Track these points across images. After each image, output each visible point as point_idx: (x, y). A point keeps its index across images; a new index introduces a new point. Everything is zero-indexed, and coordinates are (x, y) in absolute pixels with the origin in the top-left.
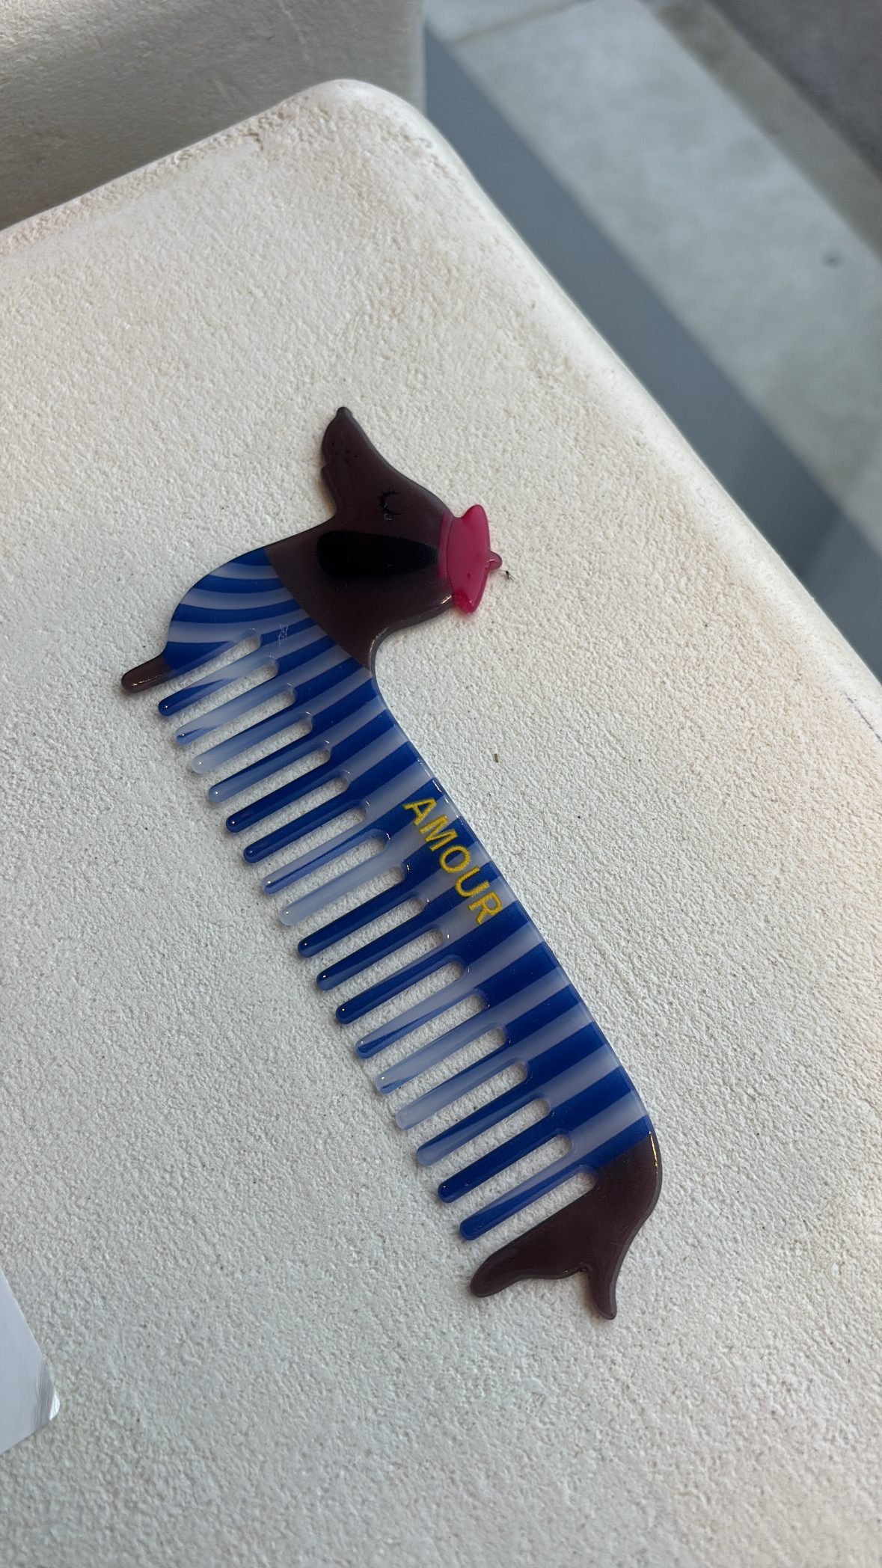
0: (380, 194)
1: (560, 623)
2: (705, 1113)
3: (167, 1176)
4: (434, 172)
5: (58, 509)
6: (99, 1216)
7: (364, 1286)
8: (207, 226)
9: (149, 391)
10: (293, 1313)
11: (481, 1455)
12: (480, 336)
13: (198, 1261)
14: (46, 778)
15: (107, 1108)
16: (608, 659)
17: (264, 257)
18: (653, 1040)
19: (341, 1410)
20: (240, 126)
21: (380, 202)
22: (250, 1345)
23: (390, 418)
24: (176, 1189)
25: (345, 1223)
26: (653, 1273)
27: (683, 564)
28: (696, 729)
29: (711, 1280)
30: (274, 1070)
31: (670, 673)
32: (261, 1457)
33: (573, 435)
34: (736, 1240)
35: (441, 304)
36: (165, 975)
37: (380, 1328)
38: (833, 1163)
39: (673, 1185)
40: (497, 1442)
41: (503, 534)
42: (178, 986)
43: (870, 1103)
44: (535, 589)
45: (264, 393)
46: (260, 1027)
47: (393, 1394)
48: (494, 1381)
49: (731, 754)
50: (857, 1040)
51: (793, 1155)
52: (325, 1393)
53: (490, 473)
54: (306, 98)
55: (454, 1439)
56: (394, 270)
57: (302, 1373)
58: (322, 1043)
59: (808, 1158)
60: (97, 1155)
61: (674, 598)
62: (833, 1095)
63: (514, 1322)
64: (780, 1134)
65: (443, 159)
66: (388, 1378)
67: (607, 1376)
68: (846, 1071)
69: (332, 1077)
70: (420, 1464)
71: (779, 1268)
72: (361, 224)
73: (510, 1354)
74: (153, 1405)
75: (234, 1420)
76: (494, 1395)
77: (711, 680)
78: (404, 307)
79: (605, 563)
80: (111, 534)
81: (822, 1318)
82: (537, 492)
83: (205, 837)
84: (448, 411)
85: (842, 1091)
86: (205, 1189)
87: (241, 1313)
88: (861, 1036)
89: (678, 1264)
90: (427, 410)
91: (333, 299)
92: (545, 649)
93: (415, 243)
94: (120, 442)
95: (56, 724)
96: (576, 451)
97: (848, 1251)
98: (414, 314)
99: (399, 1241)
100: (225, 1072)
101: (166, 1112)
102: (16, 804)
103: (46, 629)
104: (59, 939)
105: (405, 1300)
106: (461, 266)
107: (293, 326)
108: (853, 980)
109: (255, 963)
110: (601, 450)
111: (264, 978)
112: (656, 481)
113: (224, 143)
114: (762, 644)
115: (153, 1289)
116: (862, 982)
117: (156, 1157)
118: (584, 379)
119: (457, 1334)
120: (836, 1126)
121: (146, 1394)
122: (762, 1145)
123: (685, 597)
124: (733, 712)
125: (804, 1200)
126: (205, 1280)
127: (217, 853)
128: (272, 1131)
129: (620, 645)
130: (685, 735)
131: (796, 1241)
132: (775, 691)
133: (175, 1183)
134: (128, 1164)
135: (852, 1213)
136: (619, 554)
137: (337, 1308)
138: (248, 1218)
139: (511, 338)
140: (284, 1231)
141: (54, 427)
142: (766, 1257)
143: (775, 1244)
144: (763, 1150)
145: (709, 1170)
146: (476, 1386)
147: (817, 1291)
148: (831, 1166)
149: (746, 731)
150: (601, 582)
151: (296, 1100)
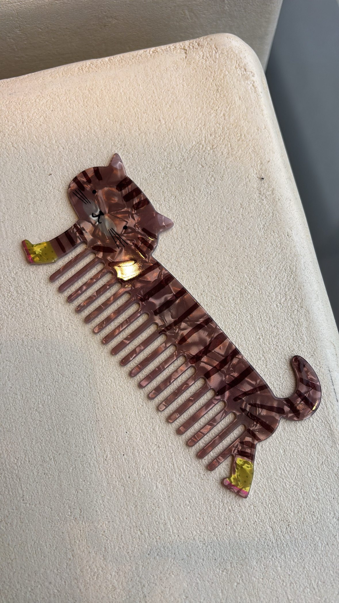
0: (225, 92)
1: (229, 300)
2: (210, 509)
3: (16, 461)
4: (251, 89)
7: (68, 525)
8: (153, 86)
9: (108, 151)
10: (42, 525)
11: (87, 599)
12: (243, 169)
13: (16, 495)
14: (21, 297)
16: (242, 321)
17: (170, 106)
18: (202, 476)
19: (46, 565)
20: (181, 43)
21: (225, 96)
22: (23, 531)
23: (195, 193)
25: (70, 500)
26: (170, 560)
27: (286, 292)
28: (265, 362)
29: (189, 571)
30: (64, 437)
31: (264, 336)
32: (14, 570)
33: (263, 223)
34: (203, 560)
35: (232, 149)
36: (38, 387)
37: (69, 542)
38: (250, 546)
39: (189, 531)
40: (94, 597)
41: (221, 256)
42: (41, 393)
43: (272, 529)
44: (225, 283)
45: (151, 166)
46: (64, 419)
47: (65, 567)
48: (101, 576)
49: (274, 376)
50: (277, 504)
51: (236, 537)
52: (43, 557)
54: (211, 39)
55: (80, 590)
56: (219, 128)
57: (37, 547)
58: (84, 433)
59: (241, 540)
61: (277, 305)
63: (115, 558)
64: (235, 528)
65: (257, 83)
66: (66, 560)
67: (140, 590)
68: (268, 513)
69: (83, 447)
70: (66, 594)
71: (215, 576)
72: (213, 103)
73: (110, 569)
75: (10, 554)
76: (99, 581)
77: (279, 344)
79: (255, 281)
81: (224, 599)
82: (240, 243)
85: (264, 520)
86: (27, 470)
87: (24, 518)
88: (279, 503)
89: (179, 560)
90: (210, 194)
91: (191, 133)
92: (219, 309)
93: (232, 120)
95: (31, 277)
96: (262, 231)
97: (242, 580)
98: (220, 150)
99: (86, 514)
100: (47, 431)
101: (23, 437)
102: (7, 303)
104: (6, 360)
105: (81, 536)
106: (247, 135)
107: (171, 141)
108: (285, 480)
109: (70, 394)
110: (272, 233)
112: (289, 253)
113: (172, 50)
114: (304, 336)
116: (288, 483)
117: (14, 452)
118: (277, 200)
119: (94, 555)
120: (256, 532)
122: (226, 529)
125: (234, 555)
126: (16, 502)
127: (71, 347)
128: (56, 459)
129: (249, 317)
131: (225, 569)
133: (17, 464)
134: (4, 452)
135: (250, 567)
136: (263, 280)
137: (57, 529)
138: (38, 486)
139: (255, 173)
140: (48, 495)
141: (67, 155)
142: (212, 570)
143: (217, 567)
144: (226, 531)
145: (204, 531)
146: (94, 575)
147: (225, 589)
148: (248, 546)
149: (284, 369)
150: (251, 289)
151: (68, 451)
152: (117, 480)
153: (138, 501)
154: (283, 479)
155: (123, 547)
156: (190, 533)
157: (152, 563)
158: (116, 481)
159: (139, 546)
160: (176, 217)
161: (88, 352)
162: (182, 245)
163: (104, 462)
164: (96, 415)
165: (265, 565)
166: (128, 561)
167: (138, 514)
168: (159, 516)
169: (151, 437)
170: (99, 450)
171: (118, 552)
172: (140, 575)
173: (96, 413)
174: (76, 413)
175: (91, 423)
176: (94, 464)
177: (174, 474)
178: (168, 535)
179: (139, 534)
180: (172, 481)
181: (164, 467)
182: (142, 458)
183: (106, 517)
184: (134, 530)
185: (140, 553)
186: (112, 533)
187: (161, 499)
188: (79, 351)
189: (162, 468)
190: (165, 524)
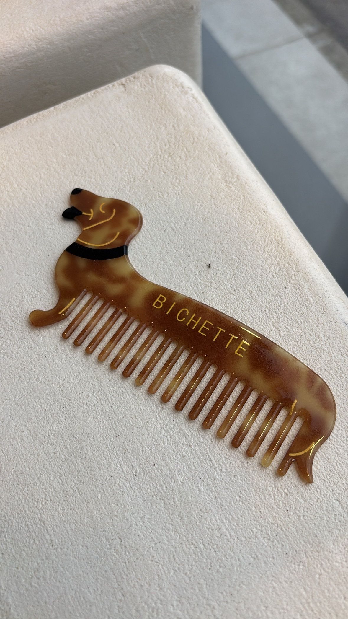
0: (170, 108)
1: (224, 283)
2: (265, 499)
3: (36, 503)
4: (192, 100)
5: (28, 226)
6: (6, 518)
7: (110, 560)
8: (100, 119)
9: (70, 182)
10: (79, 569)
12: (203, 165)
13: (43, 542)
14: (9, 333)
15: (15, 472)
16: (243, 299)
17: (121, 131)
18: (246, 465)
20: (118, 81)
21: (169, 111)
22: (59, 582)
23: (164, 197)
24: (39, 509)
25: (106, 531)
26: (235, 568)
27: (278, 262)
28: (277, 331)
29: (261, 575)
30: (84, 463)
31: (269, 307)
33: (237, 207)
34: (273, 558)
35: (189, 152)
36: (45, 418)
37: (115, 580)
38: (320, 527)
39: (248, 529)
41: (204, 245)
42: (50, 423)
43: (339, 502)
44: (215, 269)
45: (115, 184)
46: (81, 444)
47: (117, 611)
48: (161, 610)
49: (291, 343)
50: (335, 472)
51: (303, 522)
52: (88, 607)
53: (201, 221)
54: (145, 71)
56: (172, 138)
57: (80, 596)
58: (105, 453)
59: (309, 524)
60: (9, 491)
61: (273, 276)
62: (323, 496)
63: (173, 584)
64: (297, 512)
65: (196, 95)
66: (116, 603)
67: (211, 614)
68: (329, 486)
69: (108, 468)
71: (292, 573)
72: (161, 119)
73: (169, 598)
74: (16, 603)
75: (49, 613)
77: (286, 311)
78: (174, 152)
79: (245, 260)
80: (48, 237)
81: (309, 598)
82: (220, 229)
83: (68, 362)
84: (187, 195)
85: (327, 495)
86: (50, 510)
87: (58, 566)
88: (338, 471)
89: (247, 566)
90: (179, 194)
91: (146, 148)
92: (217, 294)
93: (182, 127)
94: (56, 201)
95: (16, 312)
96: (238, 213)
97: (324, 569)
98: (178, 155)
99: (128, 542)
100: (64, 461)
101: (39, 476)
103: (17, 273)
104: (6, 400)
105: (127, 569)
106: (199, 137)
107: (129, 158)
108: (336, 446)
109: (82, 416)
110: (248, 213)
111: (85, 423)
112: (270, 227)
113: (111, 88)
114: (309, 297)
115: (23, 552)
116: (340, 447)
117: (32, 495)
118: (244, 184)
119: (147, 587)
120: (323, 510)
121: (15, 598)
122: (289, 515)
123: (278, 276)
124: (294, 325)
125: (306, 543)
126: (45, 550)
127: (72, 369)
128: (81, 489)
129: (248, 294)
130: (273, 333)
131: (301, 562)
132: (313, 318)
133: (38, 507)
134: (21, 497)
135: (327, 551)
136: (252, 256)
137: (98, 569)
138: (66, 525)
139: (216, 166)
140: (80, 532)
141: (31, 194)
142: (287, 568)
143: (291, 562)
144: (289, 518)
145: (264, 525)
146: (153, 611)
147: (308, 585)
148: (319, 528)
149: (299, 333)
150: (243, 267)
151: (92, 477)
152: (153, 494)
153: (183, 512)
154: (333, 445)
155: (179, 568)
156: (249, 532)
157: (216, 578)
158: (153, 496)
159: (196, 562)
160: (151, 222)
161: (91, 369)
162: (163, 245)
163: (134, 478)
164: (115, 431)
165: (344, 544)
166: (188, 584)
167: (187, 525)
168: (211, 521)
169: (179, 438)
170: (126, 467)
171: (174, 576)
172: (207, 596)
173: (114, 429)
174: (93, 434)
175: (111, 441)
176: (123, 484)
177: (214, 470)
178: (225, 541)
179: (193, 548)
180: (215, 479)
181: (202, 466)
182: (175, 462)
183: (151, 540)
184: (186, 546)
185: (200, 571)
186: (162, 556)
187: (208, 502)
188: (81, 371)
189: (200, 467)
190: (220, 529)
